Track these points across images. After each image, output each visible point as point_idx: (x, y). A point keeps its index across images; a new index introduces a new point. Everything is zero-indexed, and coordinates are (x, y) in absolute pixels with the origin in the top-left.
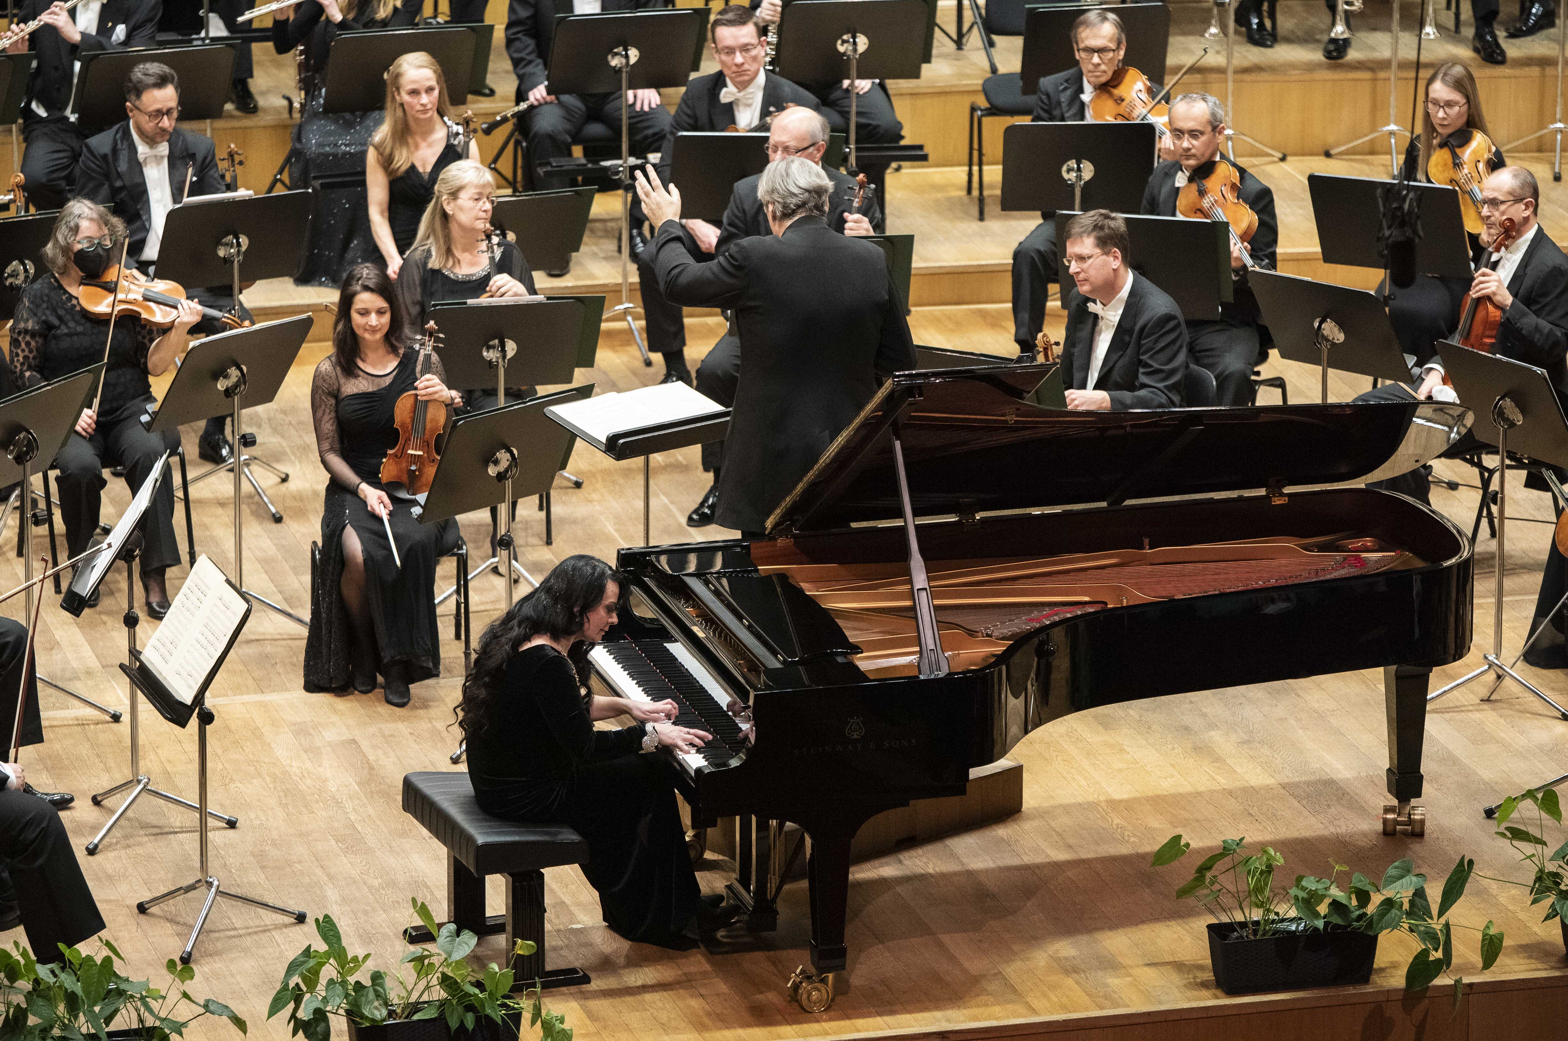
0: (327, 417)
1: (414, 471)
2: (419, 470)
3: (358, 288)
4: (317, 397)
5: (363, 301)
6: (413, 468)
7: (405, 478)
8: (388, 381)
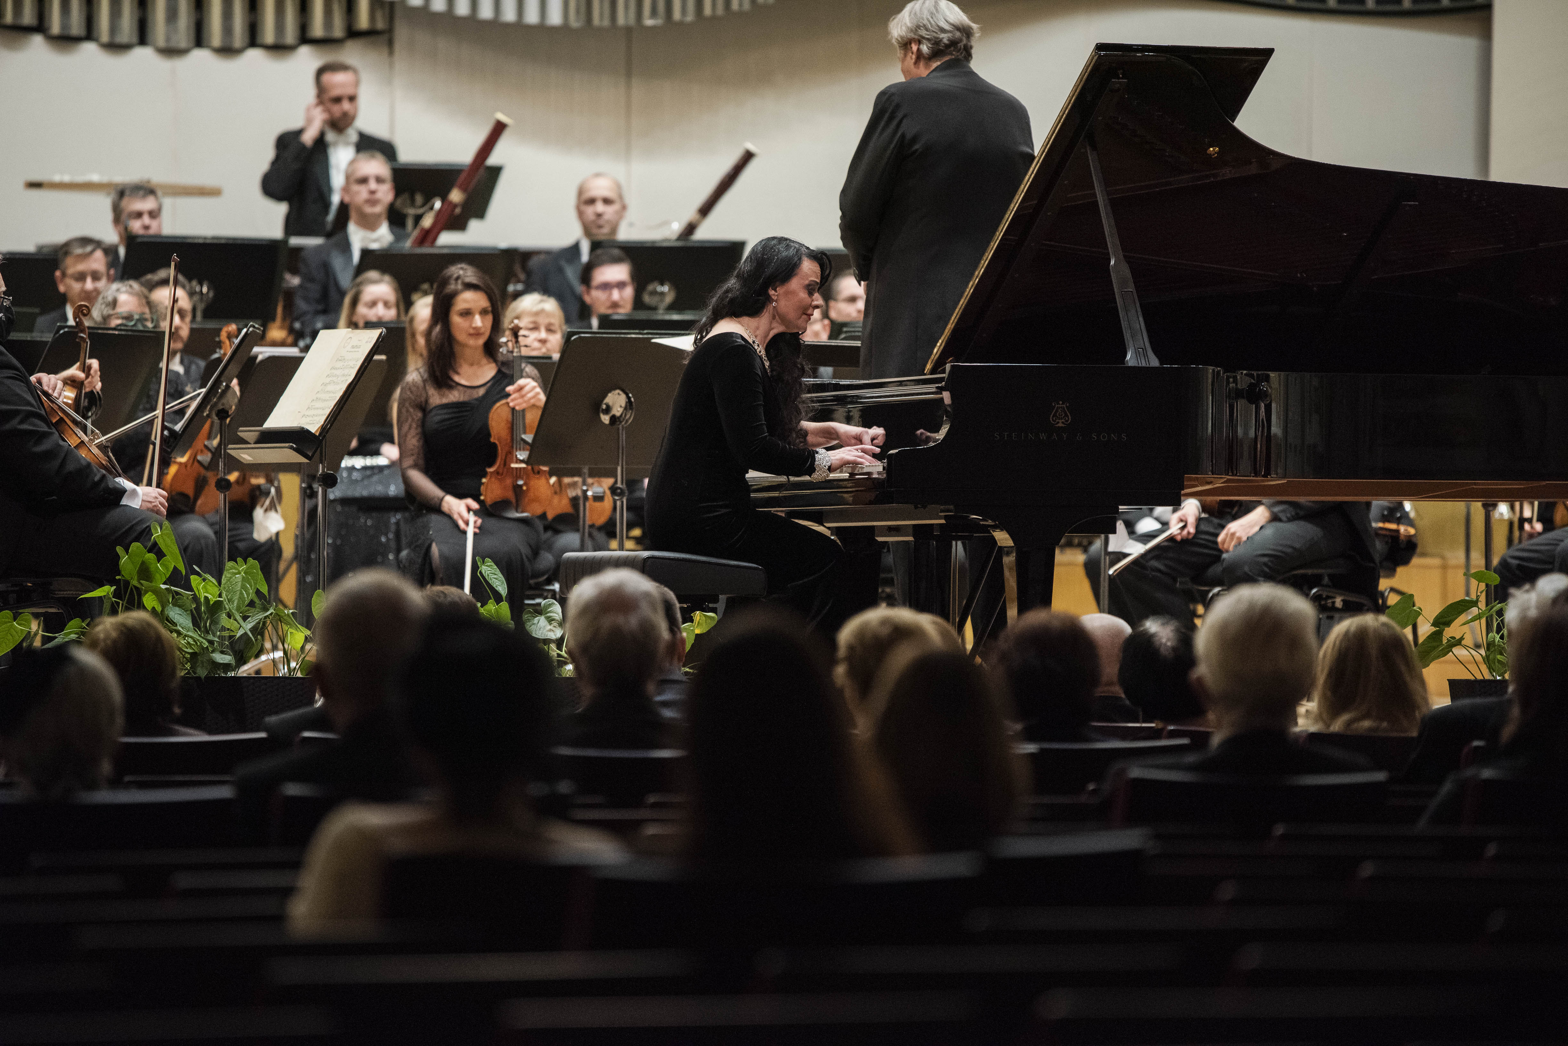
0: (413, 432)
1: (521, 486)
2: (525, 484)
3: (460, 287)
4: (404, 410)
5: (465, 301)
6: (520, 482)
7: (510, 495)
8: (481, 392)
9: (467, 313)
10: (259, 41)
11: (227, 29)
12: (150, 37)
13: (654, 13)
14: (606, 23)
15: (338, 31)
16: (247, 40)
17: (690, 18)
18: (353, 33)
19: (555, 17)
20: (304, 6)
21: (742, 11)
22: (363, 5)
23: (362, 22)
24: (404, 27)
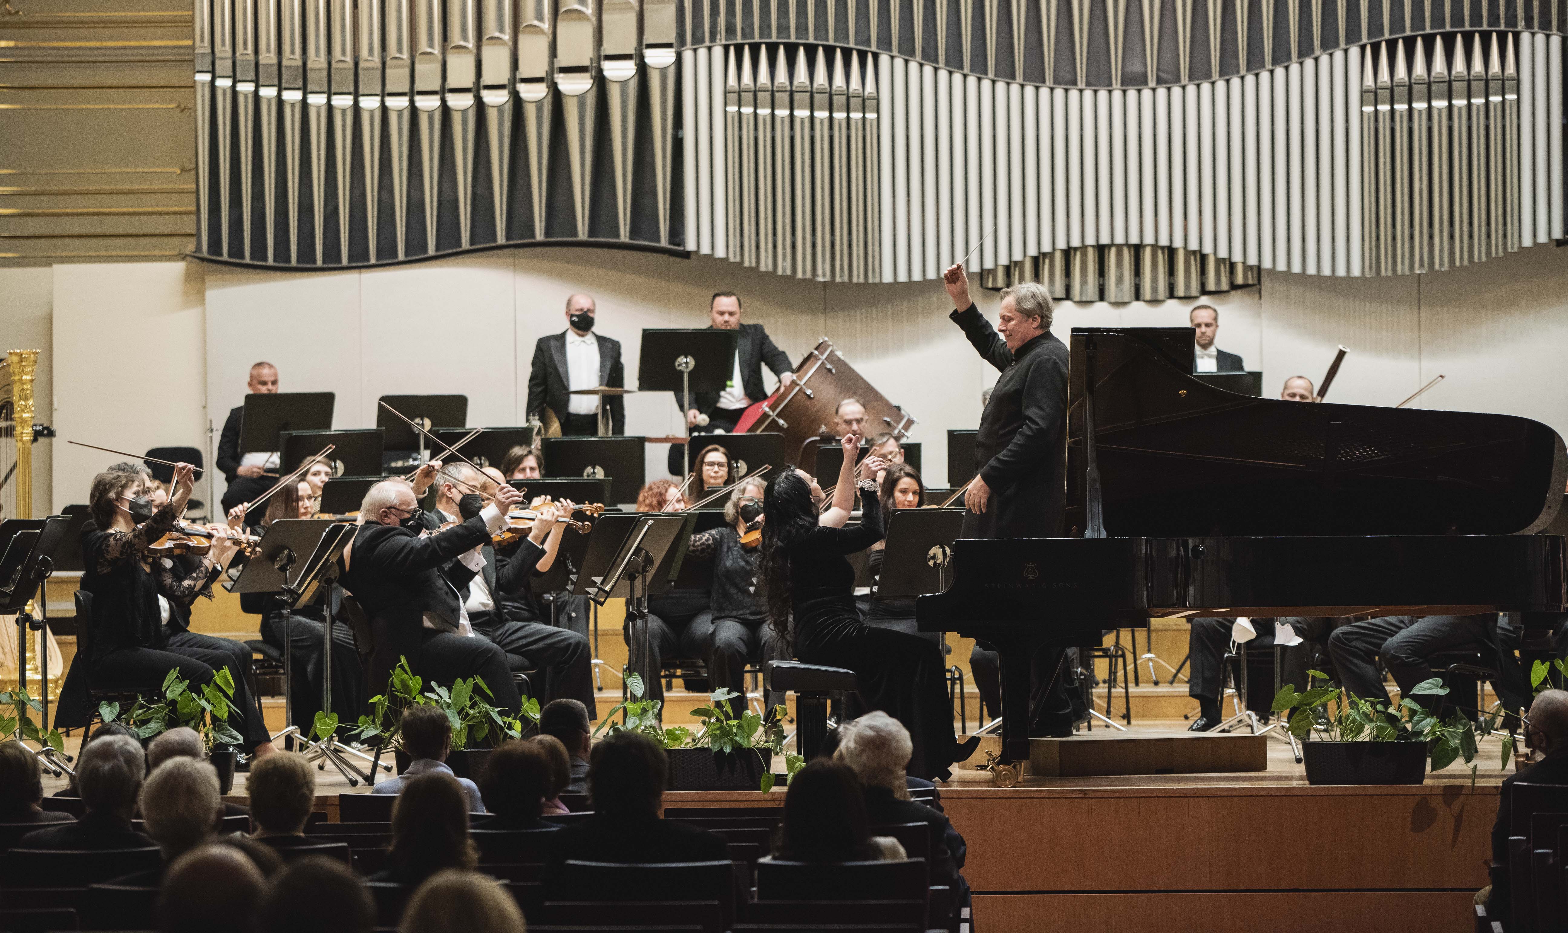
10: (1176, 295)
11: (1154, 289)
12: (1106, 296)
13: (1422, 265)
14: (1390, 274)
15: (1225, 286)
16: (1167, 295)
17: (1446, 267)
18: (1234, 287)
19: (1356, 271)
20: (1203, 272)
21: (1480, 263)
22: (1240, 269)
23: (1240, 280)
24: (1266, 283)
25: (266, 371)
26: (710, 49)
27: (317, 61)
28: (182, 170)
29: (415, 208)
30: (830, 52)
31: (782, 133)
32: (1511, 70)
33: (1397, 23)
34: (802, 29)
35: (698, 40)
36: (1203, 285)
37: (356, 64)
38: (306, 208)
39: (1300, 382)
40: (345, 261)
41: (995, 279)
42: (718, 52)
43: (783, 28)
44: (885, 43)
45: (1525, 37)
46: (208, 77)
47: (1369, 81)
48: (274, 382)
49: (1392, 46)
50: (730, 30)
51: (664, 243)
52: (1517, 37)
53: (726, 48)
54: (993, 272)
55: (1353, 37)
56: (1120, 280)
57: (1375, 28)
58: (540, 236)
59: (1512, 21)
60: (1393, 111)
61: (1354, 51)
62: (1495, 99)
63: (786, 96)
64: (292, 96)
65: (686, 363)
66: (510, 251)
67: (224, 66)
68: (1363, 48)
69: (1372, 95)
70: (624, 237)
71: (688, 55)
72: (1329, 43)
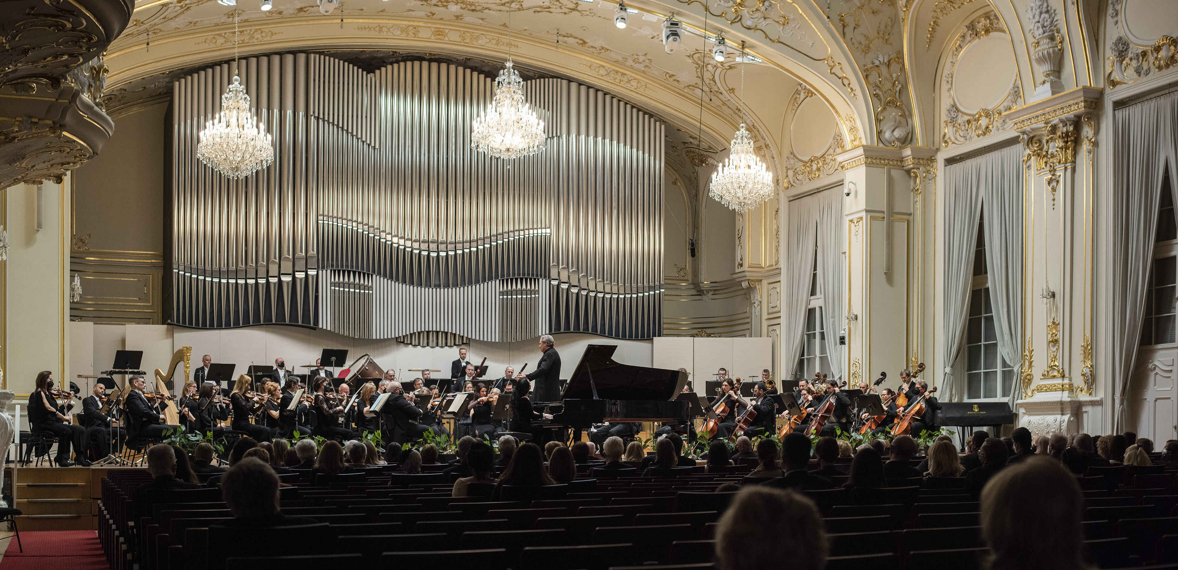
9: (483, 391)
11: (442, 343)
13: (514, 340)
14: (506, 342)
15: (461, 344)
19: (497, 341)
20: (455, 339)
21: (529, 339)
22: (465, 339)
23: (465, 342)
24: (471, 343)
25: (208, 357)
26: (326, 271)
27: (208, 268)
28: (139, 299)
29: (237, 312)
30: (359, 273)
31: (346, 296)
32: (537, 288)
33: (508, 274)
34: (352, 267)
35: (323, 268)
36: (455, 343)
37: (220, 269)
38: (204, 311)
39: (510, 368)
40: (215, 327)
41: (400, 339)
42: (329, 271)
43: (347, 266)
44: (374, 272)
45: (540, 280)
46: (177, 271)
47: (501, 290)
48: (210, 360)
49: (507, 280)
50: (333, 265)
51: (312, 325)
52: (538, 280)
53: (331, 271)
54: (399, 337)
55: (497, 277)
56: (433, 341)
57: (503, 276)
58: (274, 322)
59: (537, 275)
60: (507, 298)
61: (498, 281)
62: (533, 296)
63: (348, 285)
64: (201, 278)
65: (333, 359)
66: (265, 326)
67: (182, 268)
68: (500, 280)
69: (502, 293)
70: (300, 323)
71: (320, 272)
72: (490, 279)
